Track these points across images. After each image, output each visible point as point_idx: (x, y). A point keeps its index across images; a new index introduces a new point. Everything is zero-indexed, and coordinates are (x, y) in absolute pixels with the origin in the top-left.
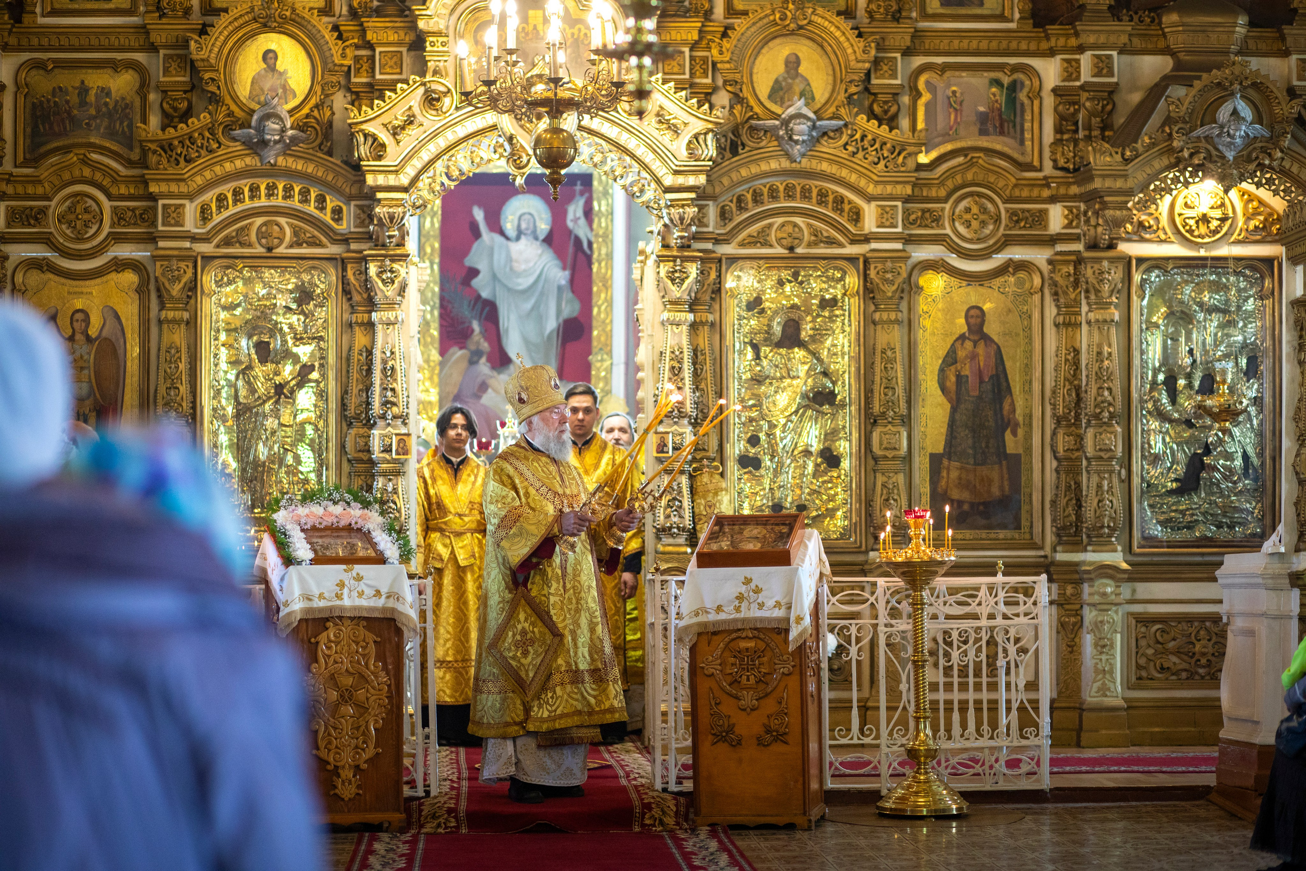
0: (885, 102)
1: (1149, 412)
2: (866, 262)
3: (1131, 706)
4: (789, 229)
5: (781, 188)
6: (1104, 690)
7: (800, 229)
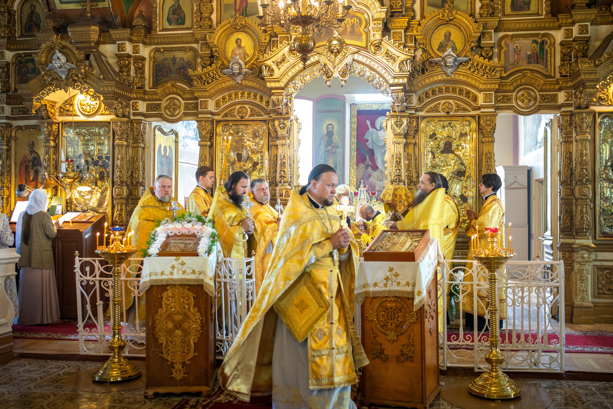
0: (487, 51)
1: (604, 179)
2: (479, 118)
3: (595, 305)
4: (447, 105)
5: (444, 88)
6: (583, 299)
7: (452, 105)
